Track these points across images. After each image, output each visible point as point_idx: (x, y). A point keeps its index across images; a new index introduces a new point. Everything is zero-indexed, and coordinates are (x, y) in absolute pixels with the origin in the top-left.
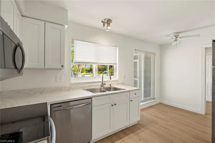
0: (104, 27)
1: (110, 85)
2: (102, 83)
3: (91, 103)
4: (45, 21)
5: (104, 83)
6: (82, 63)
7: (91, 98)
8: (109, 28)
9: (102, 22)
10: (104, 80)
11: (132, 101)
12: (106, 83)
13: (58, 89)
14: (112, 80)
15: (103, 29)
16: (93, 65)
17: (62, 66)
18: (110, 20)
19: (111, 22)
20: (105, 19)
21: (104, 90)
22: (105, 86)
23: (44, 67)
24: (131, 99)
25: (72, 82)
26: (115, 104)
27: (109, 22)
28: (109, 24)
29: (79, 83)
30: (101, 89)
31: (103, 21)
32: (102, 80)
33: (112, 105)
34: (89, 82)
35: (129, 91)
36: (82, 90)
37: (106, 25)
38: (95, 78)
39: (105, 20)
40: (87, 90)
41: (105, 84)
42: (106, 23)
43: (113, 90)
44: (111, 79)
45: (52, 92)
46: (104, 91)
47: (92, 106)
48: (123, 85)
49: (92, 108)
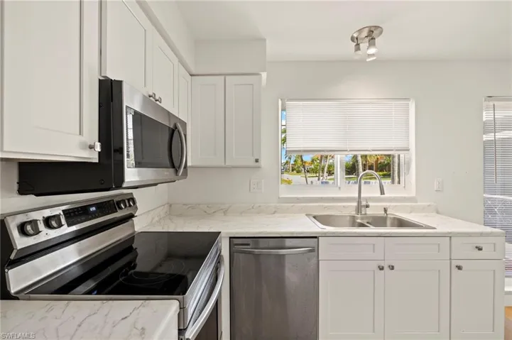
0: (359, 52)
1: (385, 210)
2: (359, 202)
3: (314, 250)
4: (225, 75)
5: (364, 203)
6: (305, 151)
7: (316, 237)
8: (372, 51)
9: (352, 39)
10: (362, 195)
11: (459, 268)
12: (370, 204)
13: (253, 208)
14: (387, 195)
15: (356, 58)
16: (336, 156)
17: (257, 161)
18: (377, 27)
19: (381, 33)
20: (360, 31)
21: (364, 222)
22: (369, 212)
23: (223, 164)
24: (455, 263)
25: (282, 196)
26: (392, 268)
27: (372, 34)
28: (373, 39)
29: (298, 199)
30: (353, 218)
31: (355, 35)
32: (357, 195)
33: (381, 268)
34: (322, 198)
35: (450, 236)
36: (304, 215)
37: (363, 46)
38: (339, 188)
39: (360, 34)
40: (315, 217)
41: (367, 206)
42: (363, 39)
43: (393, 225)
44: (382, 192)
45: (241, 213)
46: (362, 225)
47: (320, 259)
48: (434, 214)
49: (318, 261)
